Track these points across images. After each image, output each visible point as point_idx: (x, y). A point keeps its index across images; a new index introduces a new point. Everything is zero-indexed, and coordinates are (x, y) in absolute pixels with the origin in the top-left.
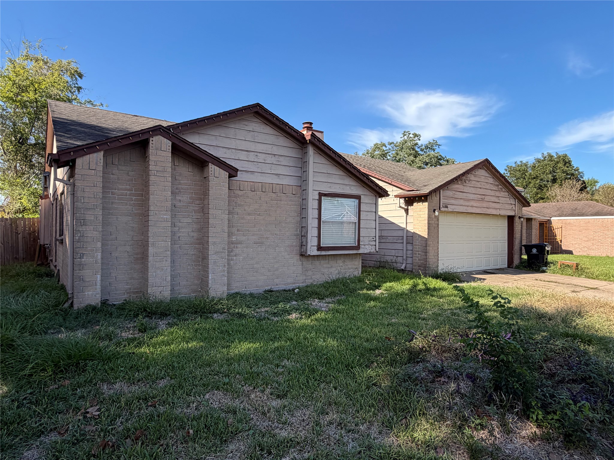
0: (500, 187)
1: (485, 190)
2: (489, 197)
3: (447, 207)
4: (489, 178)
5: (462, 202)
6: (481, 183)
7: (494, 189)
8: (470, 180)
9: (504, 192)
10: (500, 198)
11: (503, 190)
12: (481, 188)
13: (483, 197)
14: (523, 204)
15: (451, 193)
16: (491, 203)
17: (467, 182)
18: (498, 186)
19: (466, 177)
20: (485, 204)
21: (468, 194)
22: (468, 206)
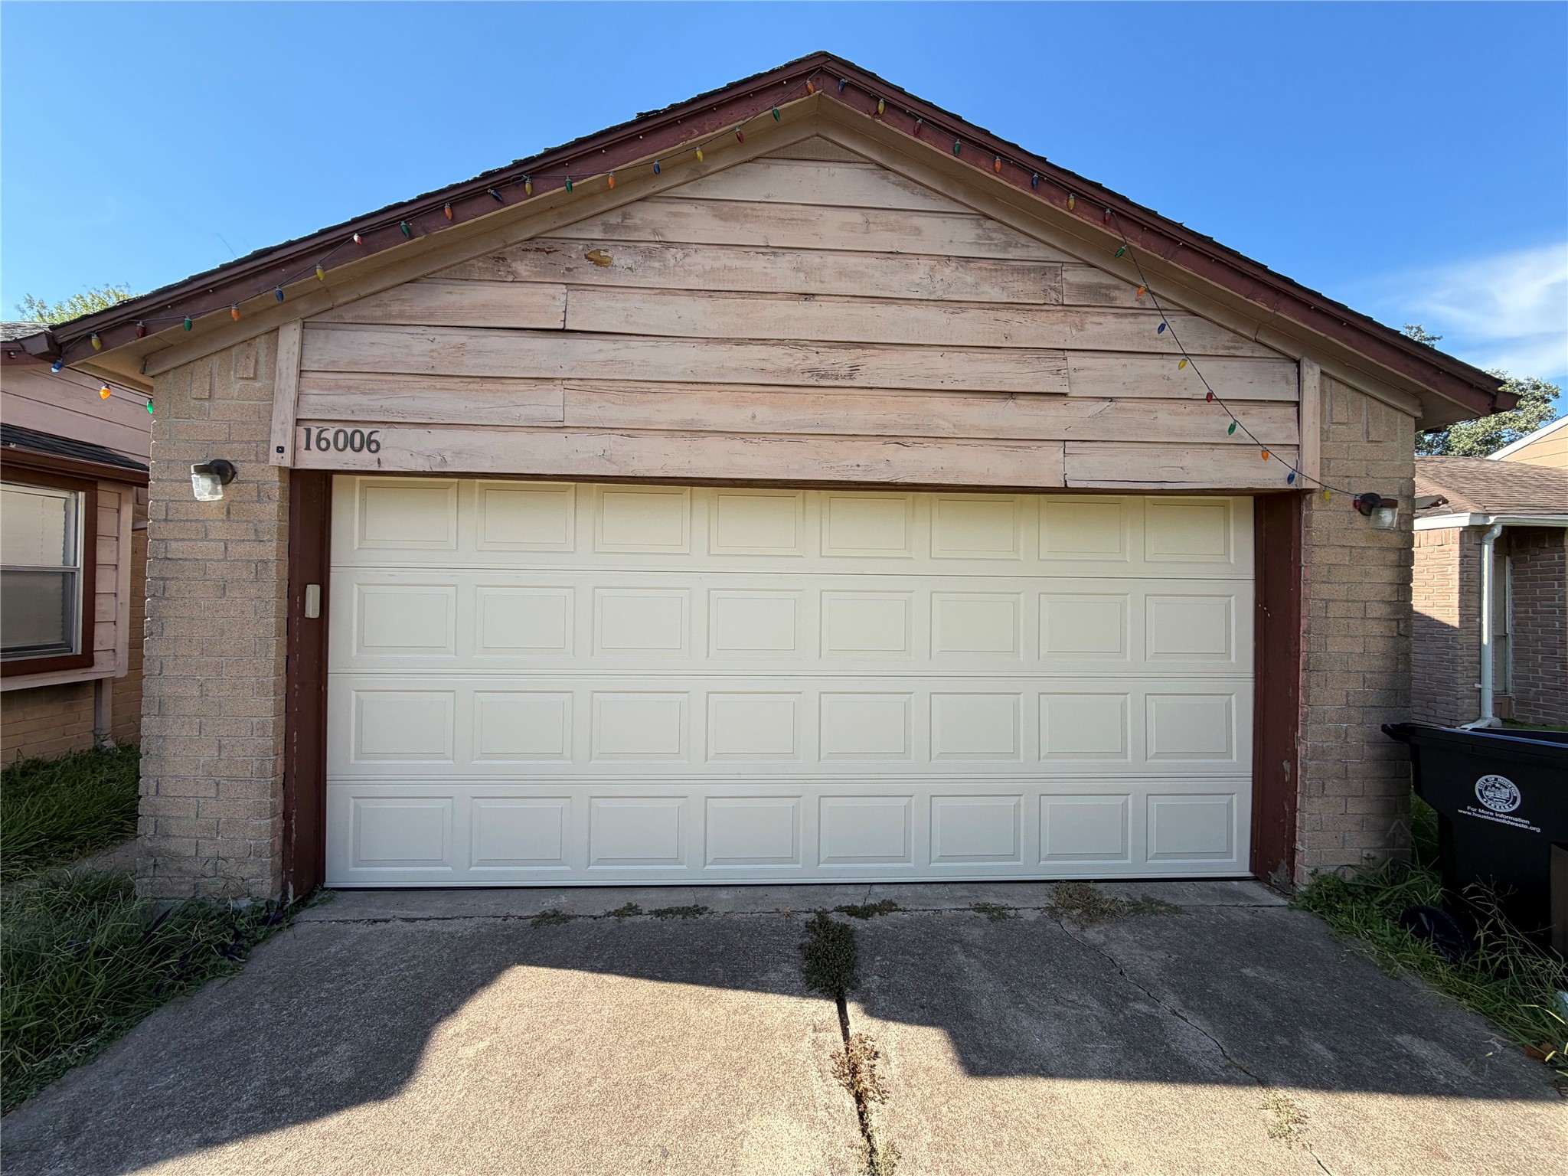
0: (1076, 276)
1: (866, 310)
2: (914, 355)
3: (369, 443)
4: (918, 221)
5: (549, 403)
6: (813, 259)
7: (996, 294)
8: (668, 245)
9: (1135, 312)
10: (1074, 360)
11: (1126, 298)
12: (808, 296)
13: (843, 359)
14: (1417, 396)
15: (427, 346)
16: (942, 405)
17: (621, 259)
18: (1042, 270)
19: (607, 228)
20: (863, 413)
21: (635, 343)
22: (631, 432)
